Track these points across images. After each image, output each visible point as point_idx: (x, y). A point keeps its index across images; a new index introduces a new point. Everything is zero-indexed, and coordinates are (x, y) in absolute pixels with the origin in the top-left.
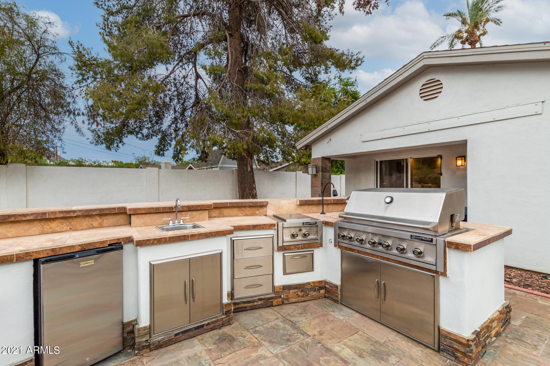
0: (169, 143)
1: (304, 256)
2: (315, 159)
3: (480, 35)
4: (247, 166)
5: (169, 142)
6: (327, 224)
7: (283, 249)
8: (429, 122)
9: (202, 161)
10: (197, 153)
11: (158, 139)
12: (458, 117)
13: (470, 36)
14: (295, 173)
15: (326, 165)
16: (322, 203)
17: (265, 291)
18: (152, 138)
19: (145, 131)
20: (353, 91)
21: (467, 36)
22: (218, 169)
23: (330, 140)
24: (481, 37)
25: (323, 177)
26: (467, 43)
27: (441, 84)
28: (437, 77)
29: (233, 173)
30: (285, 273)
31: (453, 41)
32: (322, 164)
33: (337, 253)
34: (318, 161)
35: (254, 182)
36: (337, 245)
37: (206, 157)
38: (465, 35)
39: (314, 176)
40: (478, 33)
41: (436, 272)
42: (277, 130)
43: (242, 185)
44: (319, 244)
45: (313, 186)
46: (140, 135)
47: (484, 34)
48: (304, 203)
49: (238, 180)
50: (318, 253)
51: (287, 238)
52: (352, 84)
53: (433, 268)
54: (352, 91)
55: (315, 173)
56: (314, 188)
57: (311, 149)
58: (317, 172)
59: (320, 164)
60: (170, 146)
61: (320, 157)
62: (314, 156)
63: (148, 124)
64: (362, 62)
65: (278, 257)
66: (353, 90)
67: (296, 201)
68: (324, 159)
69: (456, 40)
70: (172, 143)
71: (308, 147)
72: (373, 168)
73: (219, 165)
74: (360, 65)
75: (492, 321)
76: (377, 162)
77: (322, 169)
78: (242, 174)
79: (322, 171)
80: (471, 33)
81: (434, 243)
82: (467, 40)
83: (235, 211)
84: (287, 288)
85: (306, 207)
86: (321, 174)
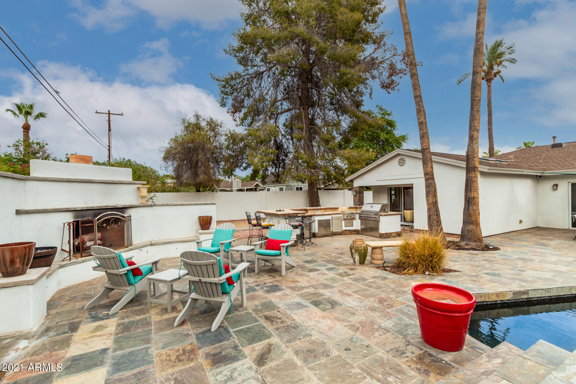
1: (350, 222)
2: (355, 187)
4: (314, 188)
6: (357, 213)
7: (344, 220)
8: (401, 175)
10: (275, 177)
12: (410, 175)
14: (343, 191)
15: (361, 190)
16: (356, 208)
17: (340, 230)
19: (244, 165)
23: (363, 178)
25: (360, 196)
27: (405, 160)
28: (404, 157)
30: (345, 226)
33: (359, 221)
34: (357, 188)
35: (319, 198)
36: (360, 219)
39: (355, 196)
41: (377, 221)
42: (332, 166)
44: (354, 219)
45: (354, 201)
46: (242, 168)
48: (350, 208)
49: (309, 197)
50: (354, 221)
51: (346, 217)
52: (389, 114)
55: (355, 194)
57: (353, 182)
58: (356, 194)
59: (358, 190)
61: (358, 186)
62: (354, 186)
65: (343, 222)
67: (347, 207)
68: (360, 187)
72: (386, 191)
76: (388, 188)
77: (359, 192)
78: (311, 193)
81: (378, 215)
83: (329, 210)
84: (346, 230)
85: (351, 209)
86: (358, 195)
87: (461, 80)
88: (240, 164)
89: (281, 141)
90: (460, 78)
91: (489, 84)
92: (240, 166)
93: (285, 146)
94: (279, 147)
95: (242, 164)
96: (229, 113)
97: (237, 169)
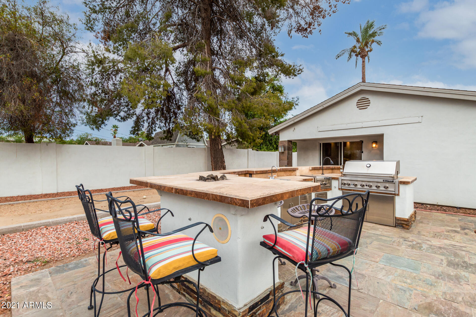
0: (142, 125)
1: (323, 195)
3: (368, 51)
4: (218, 145)
5: (142, 123)
8: (362, 122)
9: (167, 140)
11: (133, 121)
12: (379, 121)
13: (362, 52)
14: (247, 150)
15: (290, 145)
18: (127, 120)
19: (122, 114)
20: (279, 86)
21: (360, 51)
22: (175, 146)
23: (295, 129)
24: (369, 53)
25: (288, 154)
26: (359, 56)
27: (369, 101)
28: (367, 96)
29: (205, 150)
31: (351, 53)
32: (288, 145)
34: (285, 143)
35: (224, 157)
36: (340, 188)
37: (171, 137)
38: (358, 50)
39: (281, 154)
40: (367, 50)
41: (395, 194)
43: (215, 159)
44: (330, 189)
46: (118, 118)
47: (371, 51)
48: (314, 169)
50: (329, 193)
53: (394, 193)
54: (277, 85)
56: (281, 161)
57: (279, 135)
58: (284, 150)
59: (286, 145)
60: (143, 127)
61: (287, 140)
62: (281, 139)
63: (124, 108)
64: (302, 71)
66: (279, 84)
68: (290, 141)
69: (352, 53)
70: (144, 124)
71: (277, 133)
72: (318, 147)
73: (176, 143)
74: (300, 73)
75: (413, 215)
76: (320, 144)
77: (288, 148)
78: (214, 151)
79: (288, 150)
80: (362, 49)
81: (394, 182)
82: (359, 54)
86: (287, 151)
87: (339, 55)
88: (116, 112)
89: (173, 90)
90: (339, 53)
91: (364, 60)
92: (117, 115)
93: (177, 96)
94: (170, 97)
95: (119, 113)
96: (97, 38)
97: (111, 118)
